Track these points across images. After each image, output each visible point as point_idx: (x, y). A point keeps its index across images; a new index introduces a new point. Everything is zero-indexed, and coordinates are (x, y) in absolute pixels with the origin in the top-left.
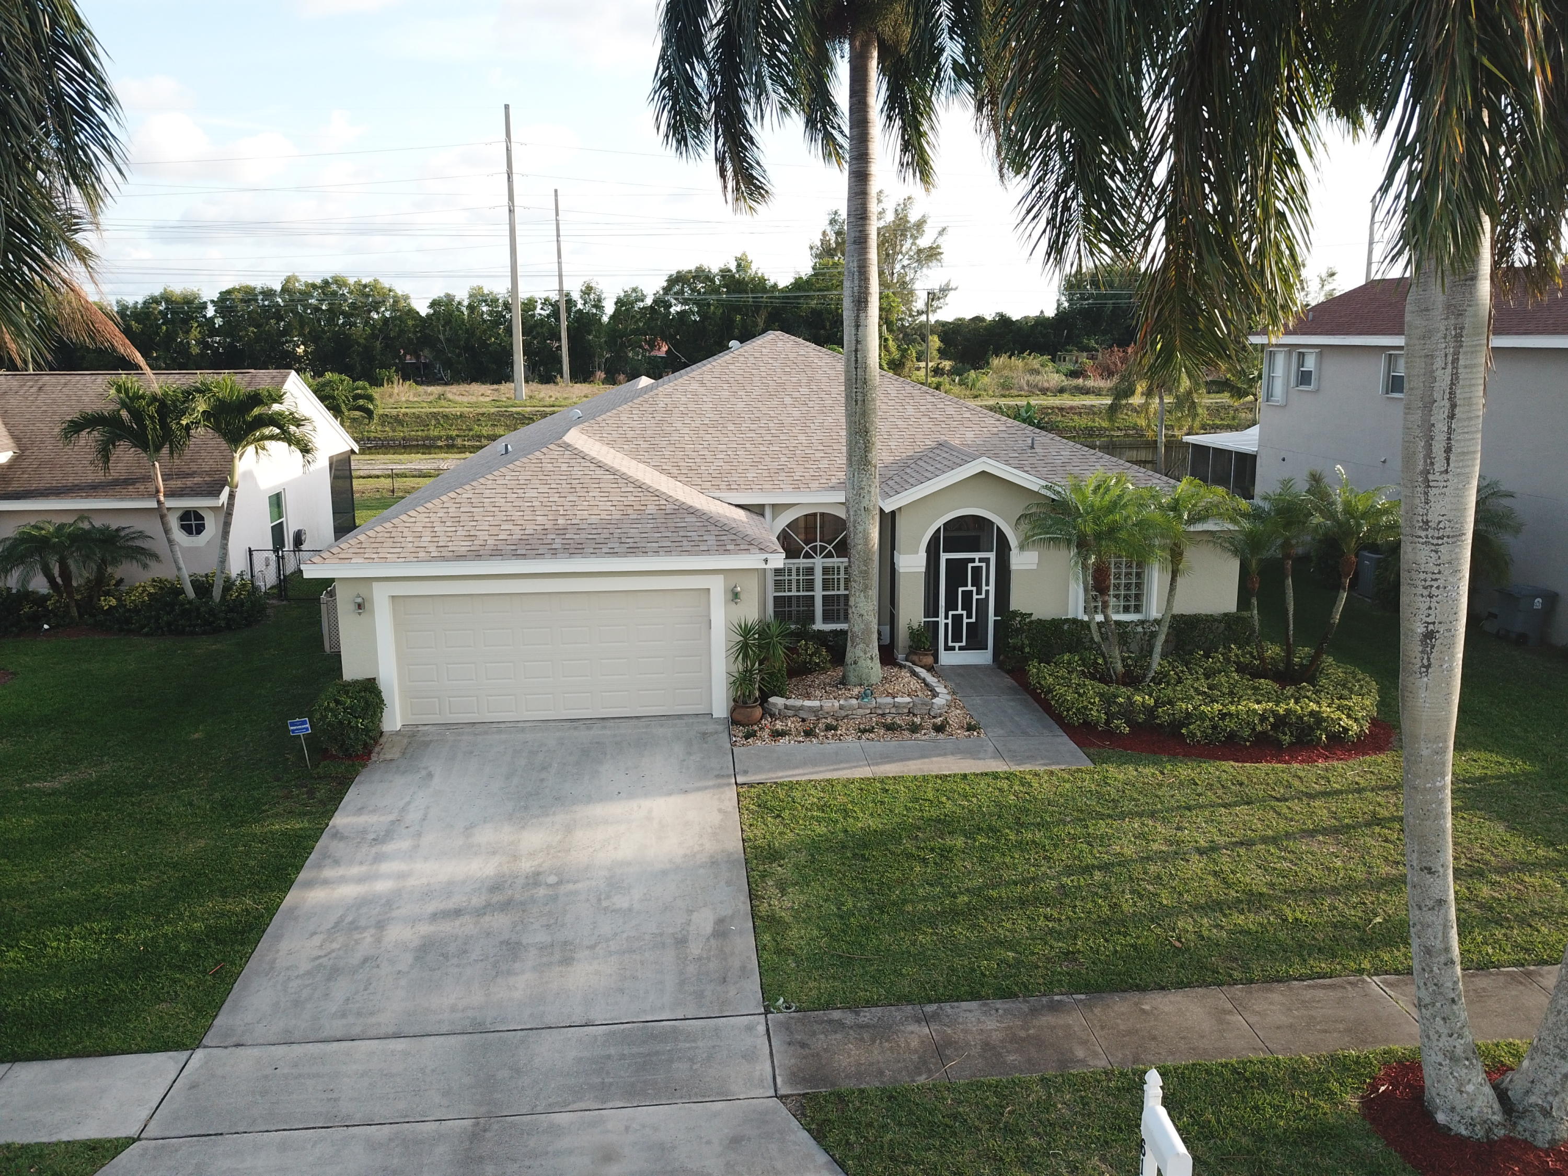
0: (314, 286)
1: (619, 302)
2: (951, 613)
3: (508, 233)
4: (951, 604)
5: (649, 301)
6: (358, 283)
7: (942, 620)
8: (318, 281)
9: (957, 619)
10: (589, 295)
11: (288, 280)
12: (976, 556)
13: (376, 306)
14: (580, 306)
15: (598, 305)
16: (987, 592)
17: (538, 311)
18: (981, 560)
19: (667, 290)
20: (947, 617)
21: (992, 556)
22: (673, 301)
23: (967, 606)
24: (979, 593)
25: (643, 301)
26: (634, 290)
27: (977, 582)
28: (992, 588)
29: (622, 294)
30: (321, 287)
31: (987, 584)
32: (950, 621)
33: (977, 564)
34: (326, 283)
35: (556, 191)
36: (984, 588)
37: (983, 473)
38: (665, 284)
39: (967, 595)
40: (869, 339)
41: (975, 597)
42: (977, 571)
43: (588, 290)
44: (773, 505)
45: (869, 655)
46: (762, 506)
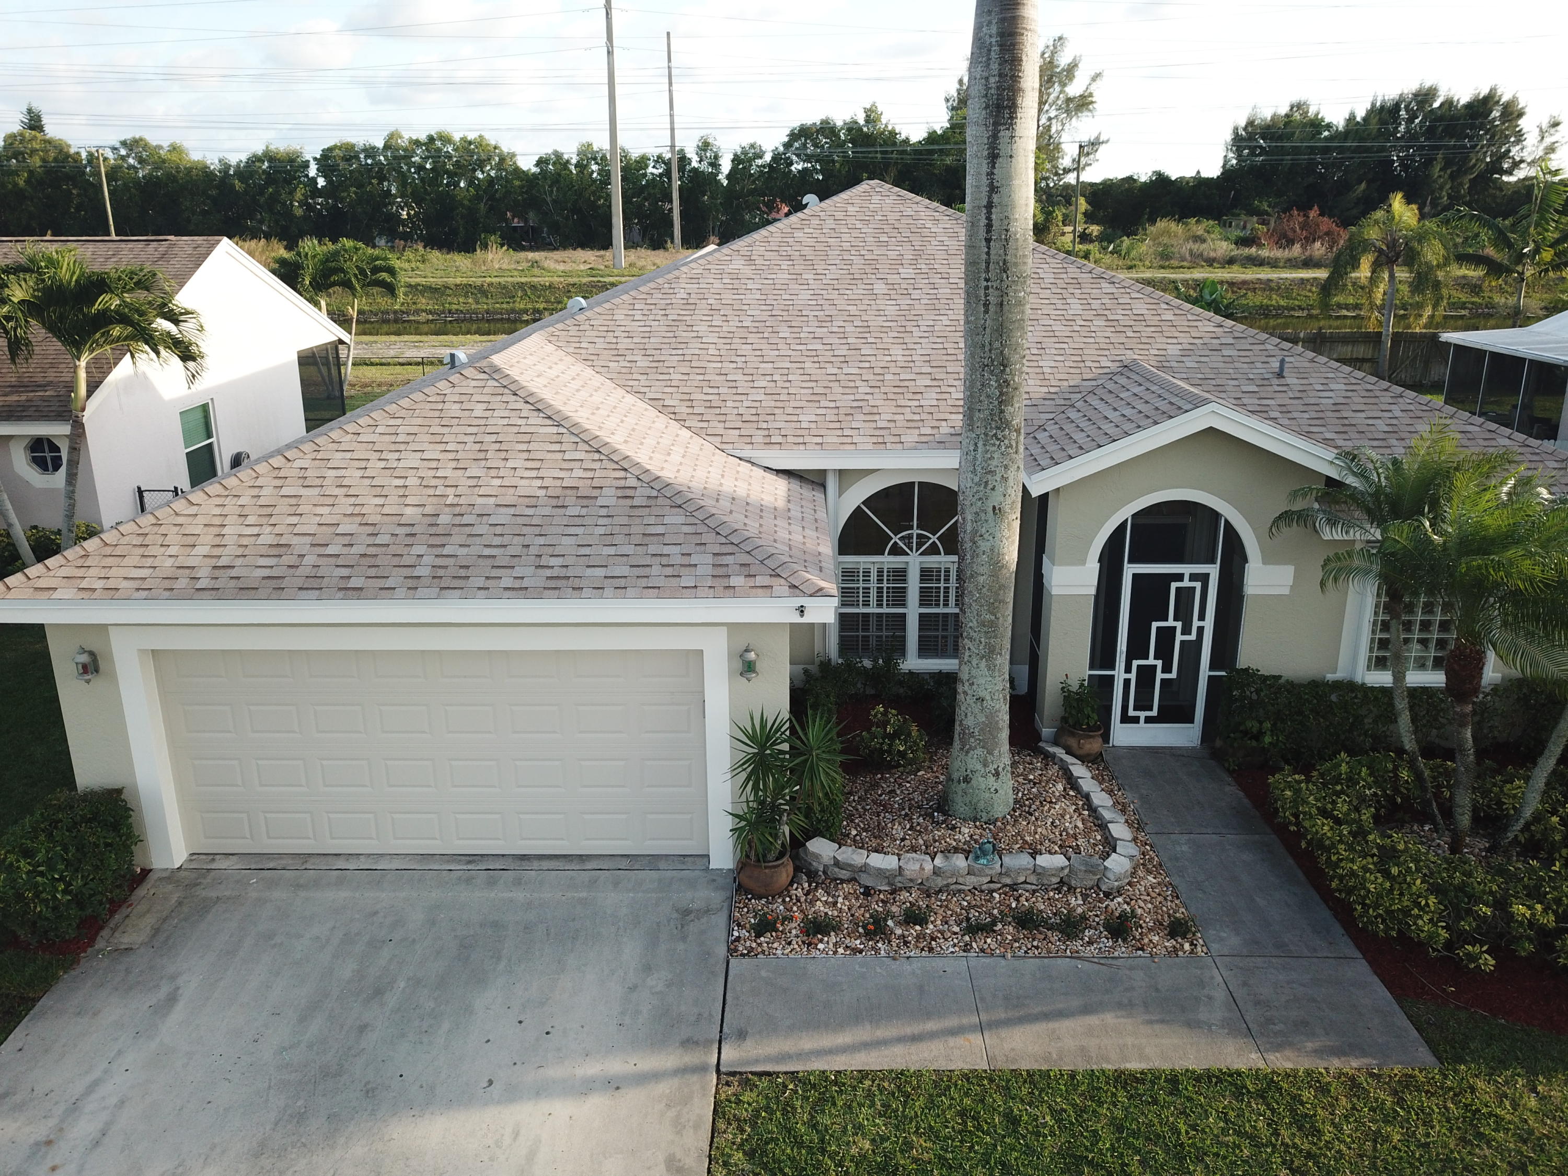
0: (417, 143)
1: (736, 160)
2: (1135, 663)
3: (606, 80)
4: (1137, 648)
5: (768, 158)
6: (464, 139)
7: (1119, 674)
8: (423, 137)
9: (1146, 674)
10: (705, 150)
11: (391, 136)
12: (1186, 569)
13: (481, 164)
14: (695, 164)
15: (715, 164)
16: (1201, 630)
17: (650, 170)
18: (1193, 577)
19: (787, 145)
20: (1128, 670)
21: (1213, 571)
22: (794, 158)
23: (1164, 652)
24: (1186, 630)
25: (761, 158)
26: (752, 146)
27: (1184, 614)
28: (1209, 624)
29: (739, 151)
30: (425, 144)
31: (1202, 617)
32: (1133, 676)
33: (1186, 583)
34: (431, 139)
35: (668, 34)
36: (1196, 623)
37: (1211, 429)
38: (786, 139)
39: (1166, 635)
40: (1016, 182)
41: (1179, 637)
42: (1185, 596)
43: (705, 146)
44: (841, 473)
45: (992, 768)
46: (823, 473)
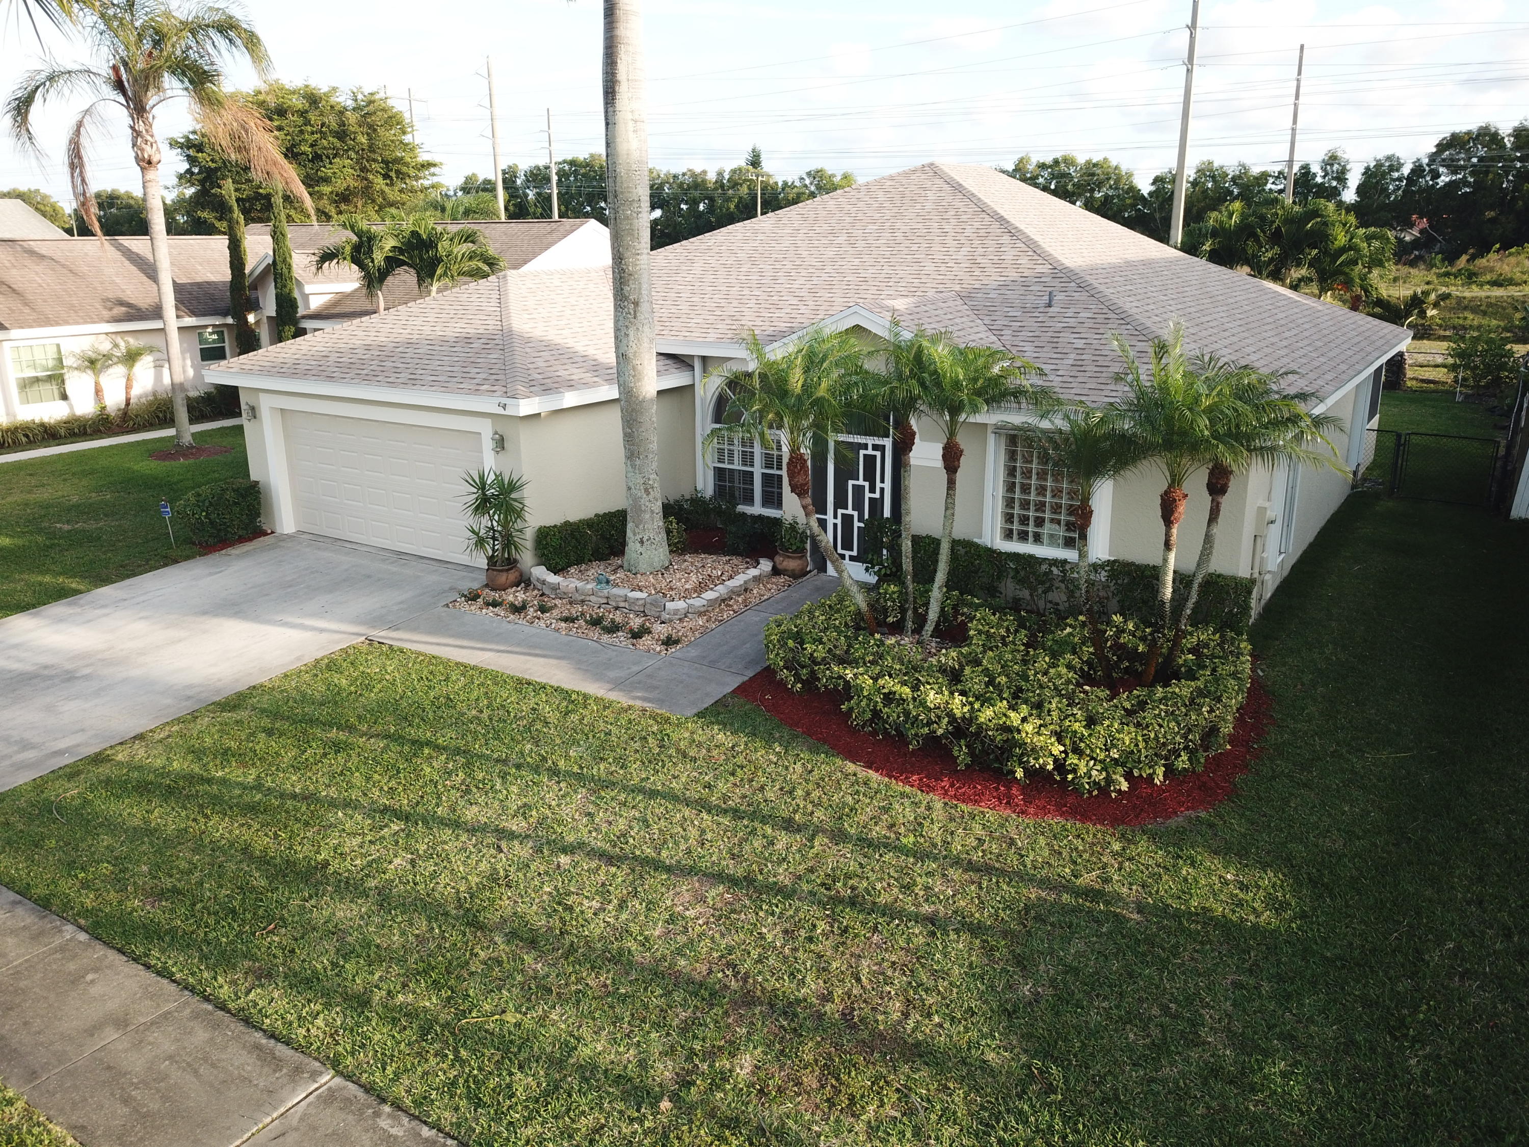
0: (1042, 166)
1: (1368, 173)
2: (840, 511)
4: (840, 502)
5: (1406, 170)
6: (1088, 162)
7: (829, 517)
8: (1048, 160)
9: (847, 520)
10: (1332, 165)
11: (1021, 161)
12: (870, 441)
13: (1100, 185)
14: (1319, 180)
15: (1341, 177)
16: (882, 490)
17: (1269, 186)
18: (875, 448)
19: (1433, 158)
20: (835, 517)
21: (888, 443)
22: (1441, 170)
23: (858, 506)
24: (872, 490)
25: (1398, 170)
26: (1389, 158)
27: (870, 476)
28: (888, 486)
29: (1372, 164)
30: (1050, 167)
31: (882, 481)
32: (839, 521)
33: (870, 452)
34: (1056, 162)
35: (1302, 47)
36: (879, 485)
37: (857, 327)
38: (1434, 150)
39: (858, 490)
41: (868, 495)
42: (870, 460)
43: (1332, 159)
44: (704, 359)
46: (692, 357)
